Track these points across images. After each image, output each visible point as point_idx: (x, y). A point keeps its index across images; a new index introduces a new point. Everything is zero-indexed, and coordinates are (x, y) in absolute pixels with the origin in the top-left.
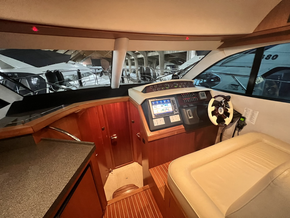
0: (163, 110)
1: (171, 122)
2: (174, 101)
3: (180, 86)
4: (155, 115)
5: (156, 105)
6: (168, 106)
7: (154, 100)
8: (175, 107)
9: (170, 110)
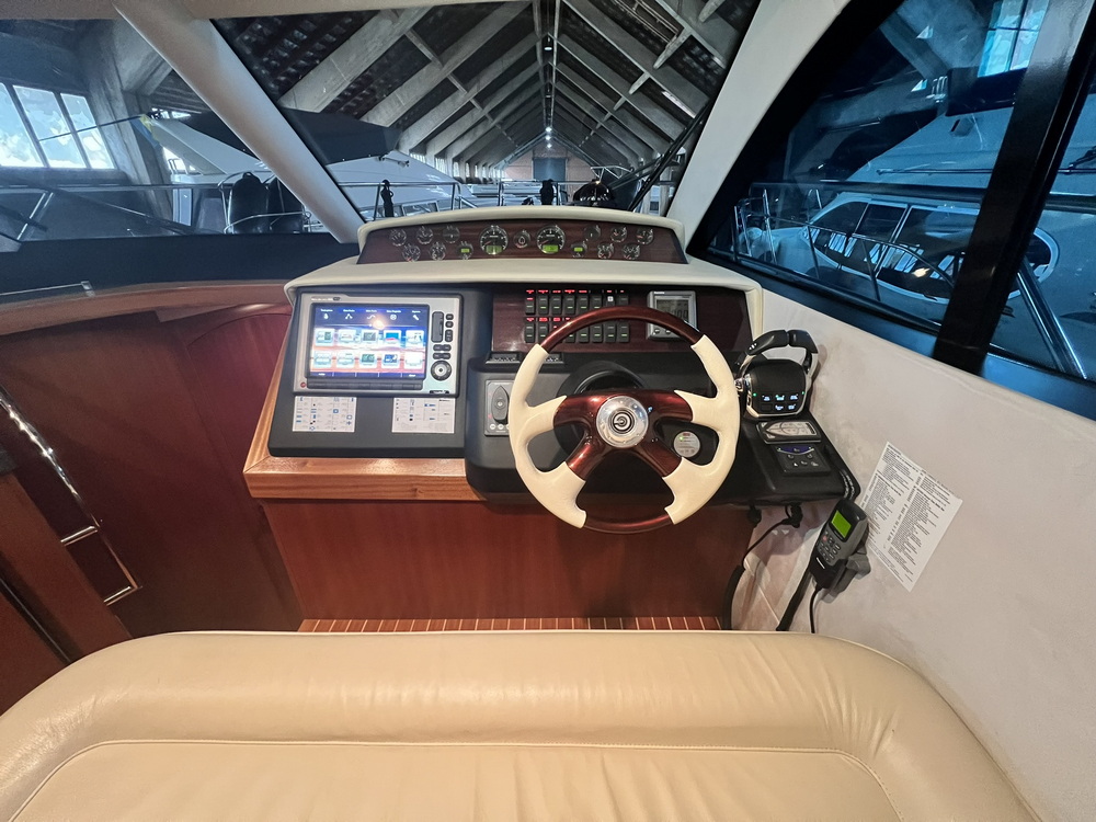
0: (368, 359)
1: (396, 429)
2: (445, 321)
3: (576, 249)
4: (309, 375)
5: (337, 328)
6: (403, 340)
7: (330, 299)
8: (441, 356)
9: (407, 367)
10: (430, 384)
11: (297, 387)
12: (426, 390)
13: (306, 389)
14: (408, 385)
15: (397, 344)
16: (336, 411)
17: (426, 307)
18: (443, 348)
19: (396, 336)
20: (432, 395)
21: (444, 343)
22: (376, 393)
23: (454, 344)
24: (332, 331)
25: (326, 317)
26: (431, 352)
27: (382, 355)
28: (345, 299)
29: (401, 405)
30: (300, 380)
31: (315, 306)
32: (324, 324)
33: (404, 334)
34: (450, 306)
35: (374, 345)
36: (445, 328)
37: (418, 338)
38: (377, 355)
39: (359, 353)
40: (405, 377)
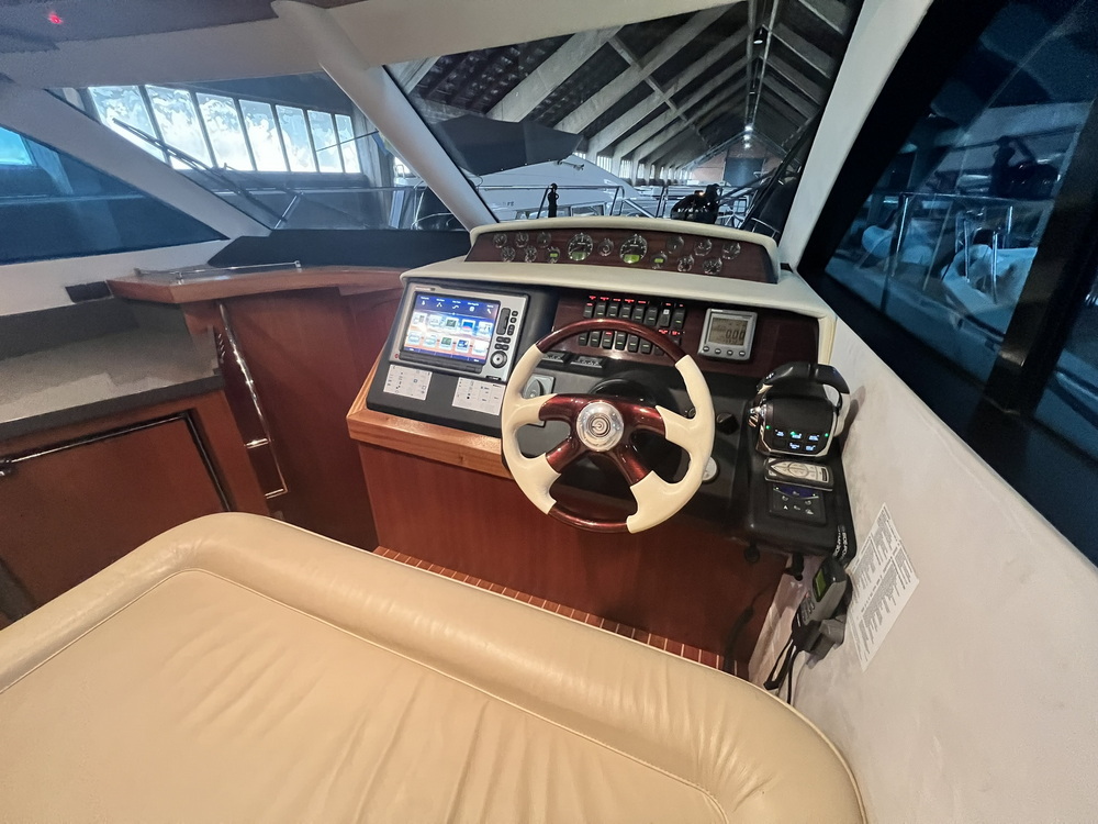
0: (446, 342)
1: (455, 403)
2: (511, 316)
3: (657, 260)
4: (402, 349)
5: (429, 314)
6: (476, 329)
7: (427, 289)
8: (502, 347)
9: (474, 353)
10: (487, 370)
11: (392, 358)
12: (483, 374)
13: (398, 360)
14: (470, 367)
15: (470, 332)
16: (415, 381)
17: (498, 303)
18: (505, 340)
19: (470, 325)
20: (488, 379)
21: (506, 336)
22: (447, 370)
23: (514, 338)
24: (425, 315)
25: (424, 303)
26: (495, 342)
27: (457, 339)
28: (439, 290)
29: (463, 383)
30: (396, 350)
31: (417, 293)
32: (423, 309)
33: (477, 324)
34: (517, 304)
35: (452, 330)
36: (510, 323)
37: (487, 330)
38: (454, 339)
39: (441, 336)
40: (471, 361)
